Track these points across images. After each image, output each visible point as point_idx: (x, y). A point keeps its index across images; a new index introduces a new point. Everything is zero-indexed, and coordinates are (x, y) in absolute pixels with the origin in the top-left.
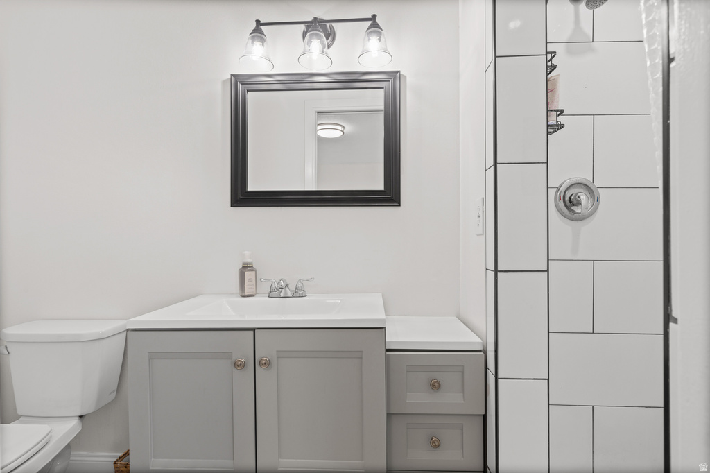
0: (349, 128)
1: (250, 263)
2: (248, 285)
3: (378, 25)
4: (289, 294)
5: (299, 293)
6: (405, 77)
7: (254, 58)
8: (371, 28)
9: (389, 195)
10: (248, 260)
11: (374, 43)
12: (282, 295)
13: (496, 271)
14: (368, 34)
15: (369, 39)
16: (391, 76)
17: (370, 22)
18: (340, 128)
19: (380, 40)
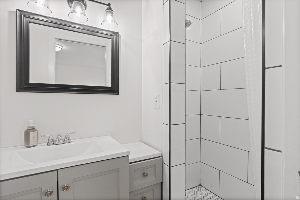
0: (65, 47)
1: (33, 127)
2: (33, 140)
3: (111, 8)
4: (61, 142)
5: (67, 140)
6: (121, 36)
7: (38, 5)
8: (109, 10)
9: (114, 89)
10: (32, 125)
11: (109, 17)
12: (56, 143)
13: (170, 125)
14: (106, 12)
15: (107, 15)
16: (115, 34)
17: (107, 7)
18: (60, 47)
19: (112, 16)
